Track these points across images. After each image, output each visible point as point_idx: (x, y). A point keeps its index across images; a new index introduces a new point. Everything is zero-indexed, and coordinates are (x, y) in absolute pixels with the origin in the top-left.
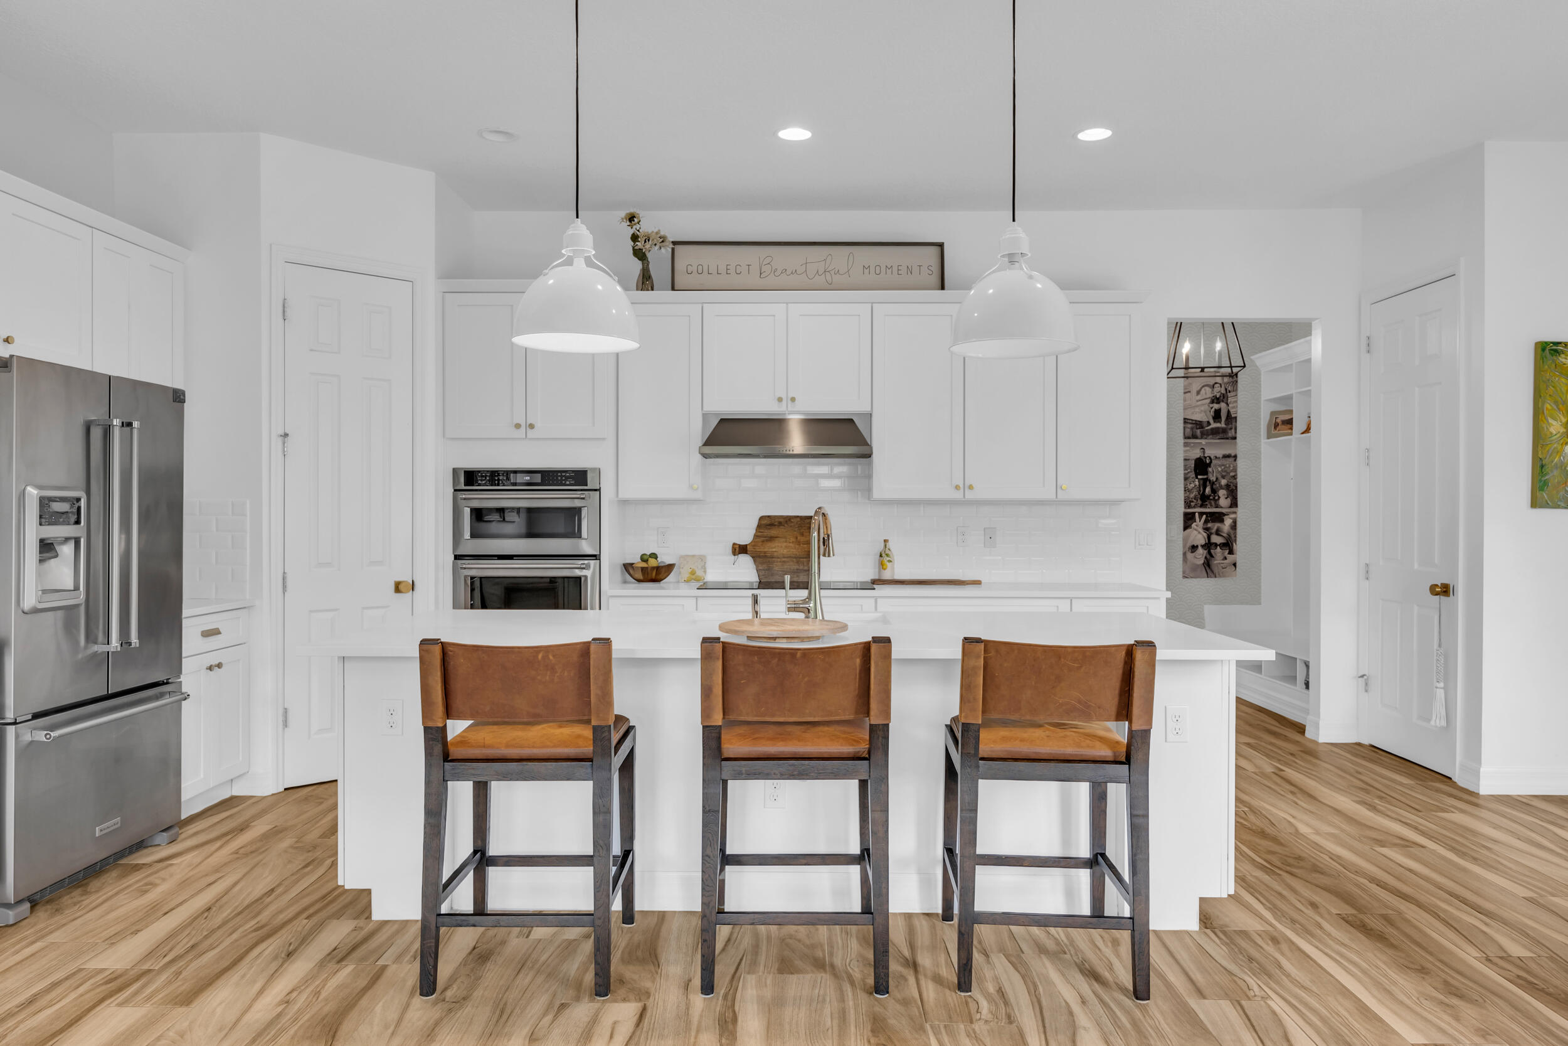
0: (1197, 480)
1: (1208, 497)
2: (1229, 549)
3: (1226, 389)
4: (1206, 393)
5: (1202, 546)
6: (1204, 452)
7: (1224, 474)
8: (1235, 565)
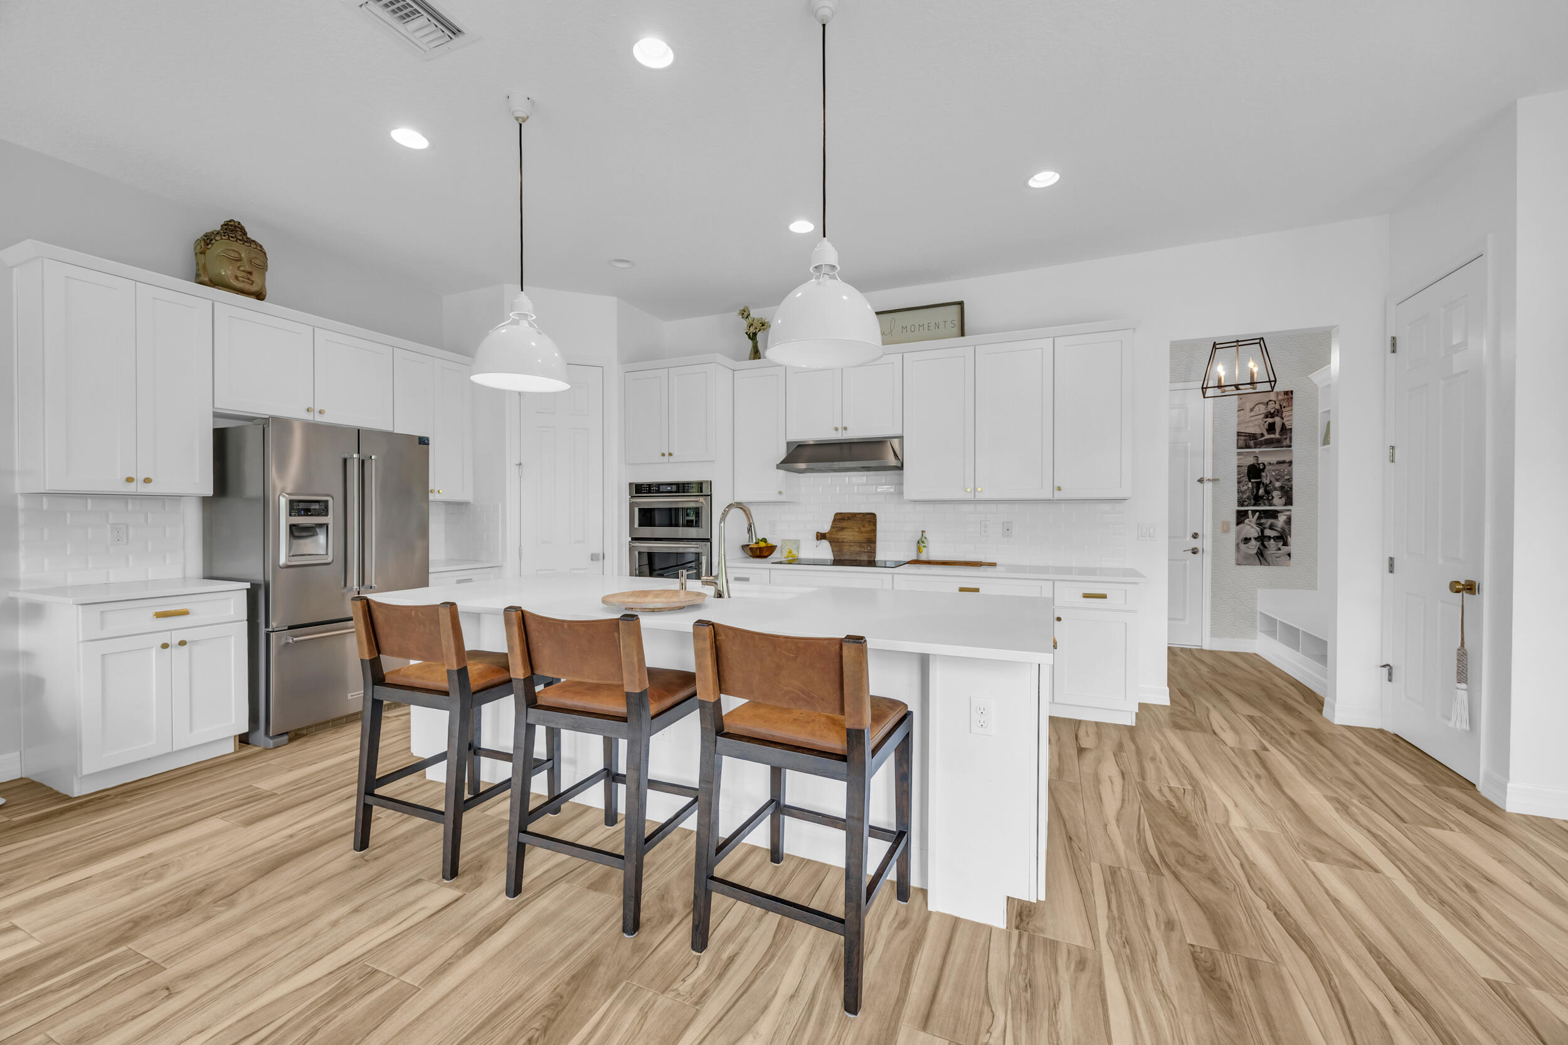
0: (1250, 483)
1: (1262, 497)
2: (1283, 542)
3: (1281, 405)
4: (1260, 410)
5: (1255, 539)
6: (1257, 460)
7: (1278, 477)
8: (1289, 555)
